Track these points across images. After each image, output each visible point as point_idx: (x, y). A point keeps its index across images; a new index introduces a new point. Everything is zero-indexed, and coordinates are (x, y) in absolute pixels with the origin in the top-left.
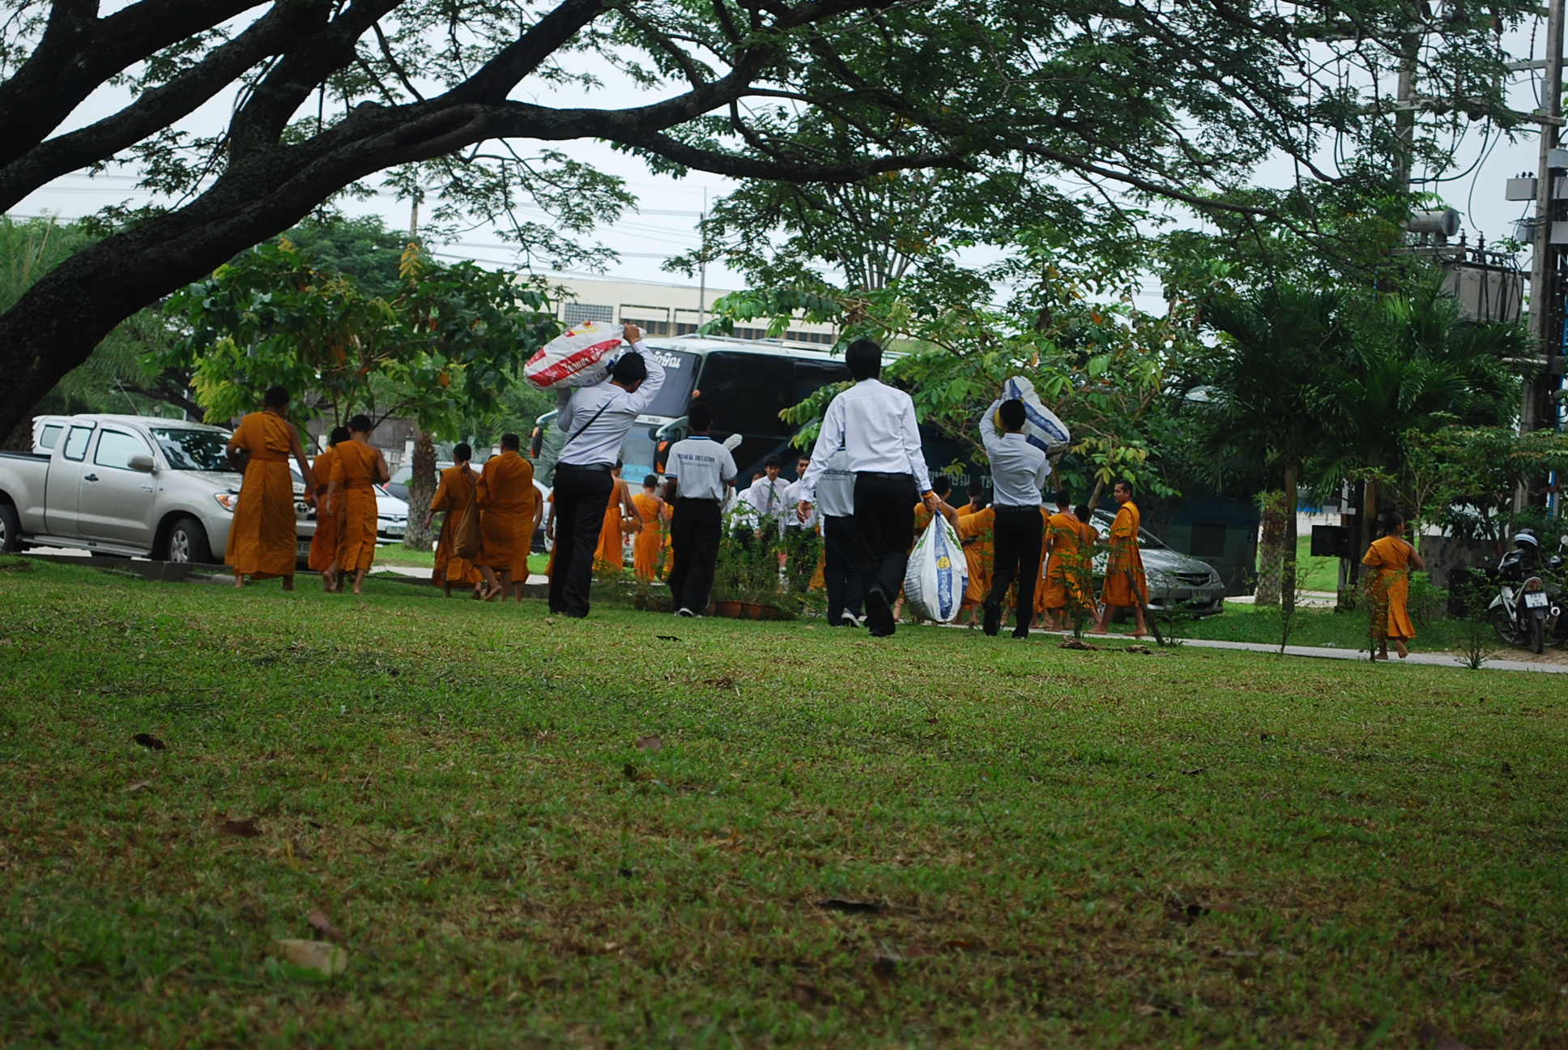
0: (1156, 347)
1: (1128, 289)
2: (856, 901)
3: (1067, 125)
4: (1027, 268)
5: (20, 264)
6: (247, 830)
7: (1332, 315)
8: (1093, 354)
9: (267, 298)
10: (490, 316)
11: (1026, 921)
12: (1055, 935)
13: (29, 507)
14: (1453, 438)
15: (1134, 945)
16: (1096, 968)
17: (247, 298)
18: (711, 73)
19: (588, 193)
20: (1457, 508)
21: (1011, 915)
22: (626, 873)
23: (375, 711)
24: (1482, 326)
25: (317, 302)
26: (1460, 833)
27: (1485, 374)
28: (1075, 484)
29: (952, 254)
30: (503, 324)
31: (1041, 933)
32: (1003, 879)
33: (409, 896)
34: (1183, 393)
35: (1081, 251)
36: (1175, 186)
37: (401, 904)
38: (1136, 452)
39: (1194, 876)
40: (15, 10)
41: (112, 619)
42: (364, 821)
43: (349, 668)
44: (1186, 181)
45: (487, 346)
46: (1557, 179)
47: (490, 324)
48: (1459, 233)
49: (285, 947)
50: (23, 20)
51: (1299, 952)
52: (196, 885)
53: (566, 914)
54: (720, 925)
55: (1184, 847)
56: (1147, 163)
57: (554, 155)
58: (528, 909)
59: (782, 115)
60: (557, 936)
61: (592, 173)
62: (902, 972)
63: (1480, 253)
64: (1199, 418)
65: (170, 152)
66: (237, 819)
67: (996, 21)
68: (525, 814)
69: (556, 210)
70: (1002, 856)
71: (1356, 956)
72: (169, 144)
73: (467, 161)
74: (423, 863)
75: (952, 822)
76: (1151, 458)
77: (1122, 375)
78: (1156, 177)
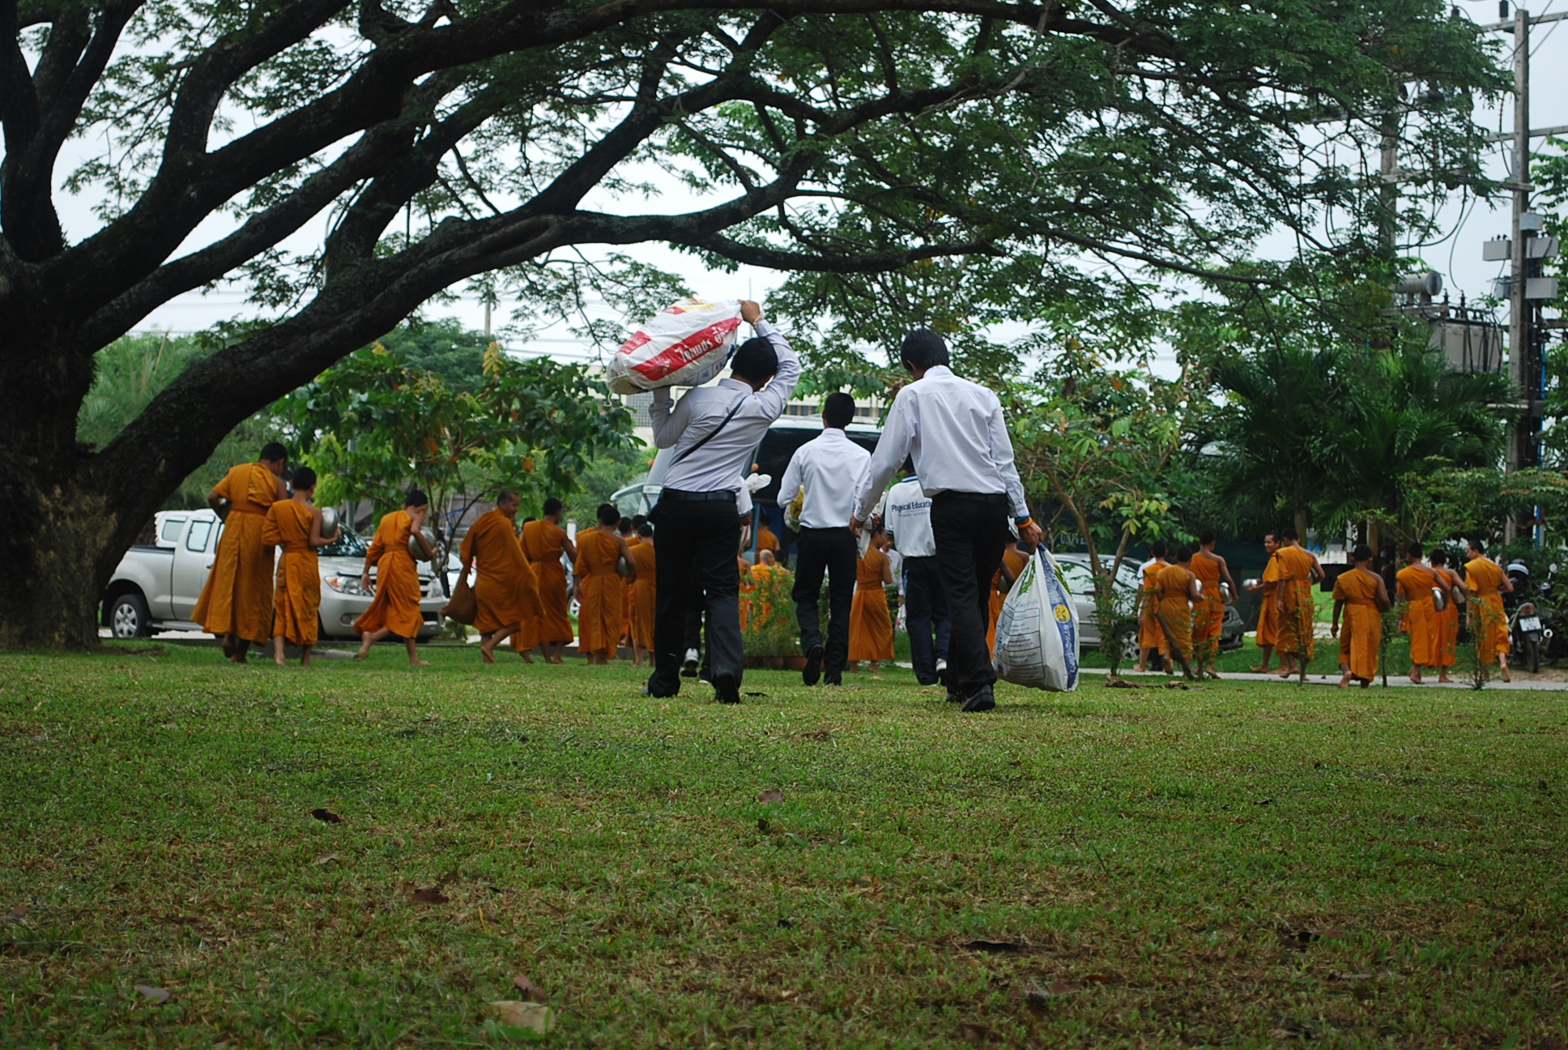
0: (1172, 408)
1: (1144, 356)
2: (997, 941)
3: (1084, 210)
4: (1050, 341)
5: (139, 375)
6: (434, 897)
7: (1331, 373)
8: (1115, 418)
9: (364, 397)
10: (566, 405)
11: (1156, 954)
12: (1184, 966)
13: (156, 595)
14: (1447, 480)
15: (1257, 972)
16: (1227, 995)
17: (347, 398)
18: (757, 177)
19: (651, 291)
20: (1453, 543)
21: (1141, 949)
22: (784, 923)
23: (517, 777)
24: (1468, 377)
25: (410, 399)
26: (1524, 851)
27: (1473, 420)
28: (1102, 535)
29: (983, 331)
30: (579, 412)
31: (1172, 965)
32: (1127, 914)
33: (595, 953)
34: (1198, 448)
35: (1099, 324)
36: (1185, 262)
37: (588, 962)
38: (1159, 504)
39: (1298, 904)
40: (128, 147)
41: (260, 700)
42: (538, 884)
43: (482, 736)
44: (1195, 257)
45: (564, 432)
46: (1529, 240)
47: (567, 413)
48: (1442, 293)
49: (499, 1009)
50: (135, 156)
51: (1408, 973)
52: (401, 952)
53: (739, 966)
54: (880, 969)
55: (1281, 877)
56: (1158, 241)
57: (619, 258)
58: (704, 961)
59: (823, 212)
60: (736, 986)
61: (655, 273)
62: (1052, 1006)
63: (1462, 310)
64: (1213, 471)
65: (273, 270)
66: (424, 887)
67: (1013, 119)
68: (681, 871)
69: (623, 306)
70: (1120, 893)
71: (1459, 975)
72: (273, 263)
73: (541, 266)
74: (600, 921)
75: (1067, 862)
76: (1173, 509)
77: (1142, 435)
78: (1167, 254)
